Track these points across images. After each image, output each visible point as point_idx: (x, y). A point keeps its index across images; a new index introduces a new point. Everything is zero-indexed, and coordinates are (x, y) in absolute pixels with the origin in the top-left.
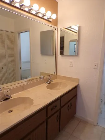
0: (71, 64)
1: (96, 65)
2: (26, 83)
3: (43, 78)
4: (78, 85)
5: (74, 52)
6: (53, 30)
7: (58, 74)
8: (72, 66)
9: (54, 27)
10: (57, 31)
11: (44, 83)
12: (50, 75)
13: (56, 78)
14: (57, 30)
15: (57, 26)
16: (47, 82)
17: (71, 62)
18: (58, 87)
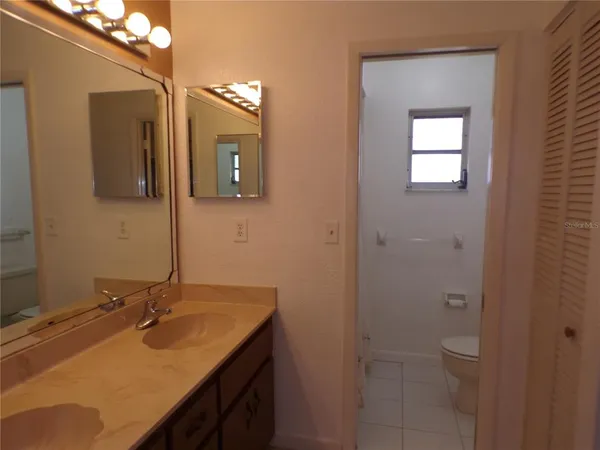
0: (240, 234)
1: (332, 233)
2: (32, 340)
3: (122, 304)
4: (275, 313)
5: (234, 182)
6: (154, 91)
7: (188, 280)
8: (243, 238)
9: (159, 78)
10: (170, 97)
11: (127, 325)
12: (149, 287)
13: (180, 299)
14: (170, 91)
15: (170, 77)
16: (143, 319)
17: (240, 226)
18: (193, 336)
